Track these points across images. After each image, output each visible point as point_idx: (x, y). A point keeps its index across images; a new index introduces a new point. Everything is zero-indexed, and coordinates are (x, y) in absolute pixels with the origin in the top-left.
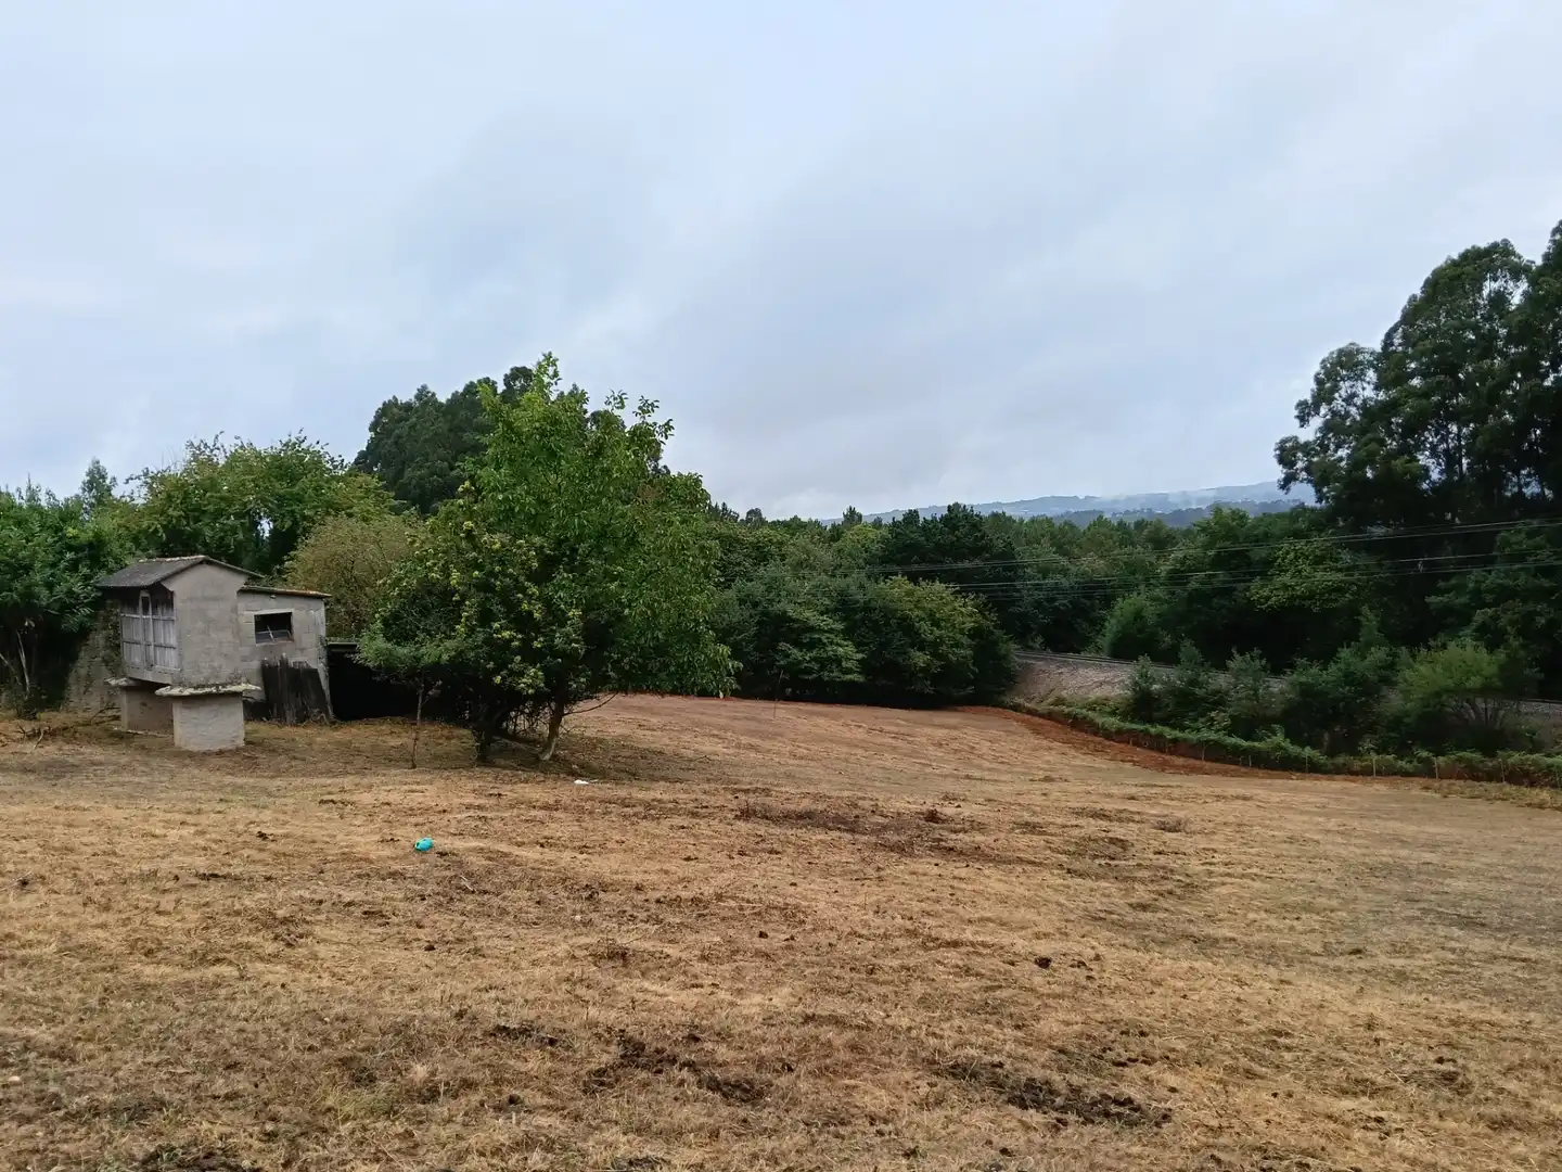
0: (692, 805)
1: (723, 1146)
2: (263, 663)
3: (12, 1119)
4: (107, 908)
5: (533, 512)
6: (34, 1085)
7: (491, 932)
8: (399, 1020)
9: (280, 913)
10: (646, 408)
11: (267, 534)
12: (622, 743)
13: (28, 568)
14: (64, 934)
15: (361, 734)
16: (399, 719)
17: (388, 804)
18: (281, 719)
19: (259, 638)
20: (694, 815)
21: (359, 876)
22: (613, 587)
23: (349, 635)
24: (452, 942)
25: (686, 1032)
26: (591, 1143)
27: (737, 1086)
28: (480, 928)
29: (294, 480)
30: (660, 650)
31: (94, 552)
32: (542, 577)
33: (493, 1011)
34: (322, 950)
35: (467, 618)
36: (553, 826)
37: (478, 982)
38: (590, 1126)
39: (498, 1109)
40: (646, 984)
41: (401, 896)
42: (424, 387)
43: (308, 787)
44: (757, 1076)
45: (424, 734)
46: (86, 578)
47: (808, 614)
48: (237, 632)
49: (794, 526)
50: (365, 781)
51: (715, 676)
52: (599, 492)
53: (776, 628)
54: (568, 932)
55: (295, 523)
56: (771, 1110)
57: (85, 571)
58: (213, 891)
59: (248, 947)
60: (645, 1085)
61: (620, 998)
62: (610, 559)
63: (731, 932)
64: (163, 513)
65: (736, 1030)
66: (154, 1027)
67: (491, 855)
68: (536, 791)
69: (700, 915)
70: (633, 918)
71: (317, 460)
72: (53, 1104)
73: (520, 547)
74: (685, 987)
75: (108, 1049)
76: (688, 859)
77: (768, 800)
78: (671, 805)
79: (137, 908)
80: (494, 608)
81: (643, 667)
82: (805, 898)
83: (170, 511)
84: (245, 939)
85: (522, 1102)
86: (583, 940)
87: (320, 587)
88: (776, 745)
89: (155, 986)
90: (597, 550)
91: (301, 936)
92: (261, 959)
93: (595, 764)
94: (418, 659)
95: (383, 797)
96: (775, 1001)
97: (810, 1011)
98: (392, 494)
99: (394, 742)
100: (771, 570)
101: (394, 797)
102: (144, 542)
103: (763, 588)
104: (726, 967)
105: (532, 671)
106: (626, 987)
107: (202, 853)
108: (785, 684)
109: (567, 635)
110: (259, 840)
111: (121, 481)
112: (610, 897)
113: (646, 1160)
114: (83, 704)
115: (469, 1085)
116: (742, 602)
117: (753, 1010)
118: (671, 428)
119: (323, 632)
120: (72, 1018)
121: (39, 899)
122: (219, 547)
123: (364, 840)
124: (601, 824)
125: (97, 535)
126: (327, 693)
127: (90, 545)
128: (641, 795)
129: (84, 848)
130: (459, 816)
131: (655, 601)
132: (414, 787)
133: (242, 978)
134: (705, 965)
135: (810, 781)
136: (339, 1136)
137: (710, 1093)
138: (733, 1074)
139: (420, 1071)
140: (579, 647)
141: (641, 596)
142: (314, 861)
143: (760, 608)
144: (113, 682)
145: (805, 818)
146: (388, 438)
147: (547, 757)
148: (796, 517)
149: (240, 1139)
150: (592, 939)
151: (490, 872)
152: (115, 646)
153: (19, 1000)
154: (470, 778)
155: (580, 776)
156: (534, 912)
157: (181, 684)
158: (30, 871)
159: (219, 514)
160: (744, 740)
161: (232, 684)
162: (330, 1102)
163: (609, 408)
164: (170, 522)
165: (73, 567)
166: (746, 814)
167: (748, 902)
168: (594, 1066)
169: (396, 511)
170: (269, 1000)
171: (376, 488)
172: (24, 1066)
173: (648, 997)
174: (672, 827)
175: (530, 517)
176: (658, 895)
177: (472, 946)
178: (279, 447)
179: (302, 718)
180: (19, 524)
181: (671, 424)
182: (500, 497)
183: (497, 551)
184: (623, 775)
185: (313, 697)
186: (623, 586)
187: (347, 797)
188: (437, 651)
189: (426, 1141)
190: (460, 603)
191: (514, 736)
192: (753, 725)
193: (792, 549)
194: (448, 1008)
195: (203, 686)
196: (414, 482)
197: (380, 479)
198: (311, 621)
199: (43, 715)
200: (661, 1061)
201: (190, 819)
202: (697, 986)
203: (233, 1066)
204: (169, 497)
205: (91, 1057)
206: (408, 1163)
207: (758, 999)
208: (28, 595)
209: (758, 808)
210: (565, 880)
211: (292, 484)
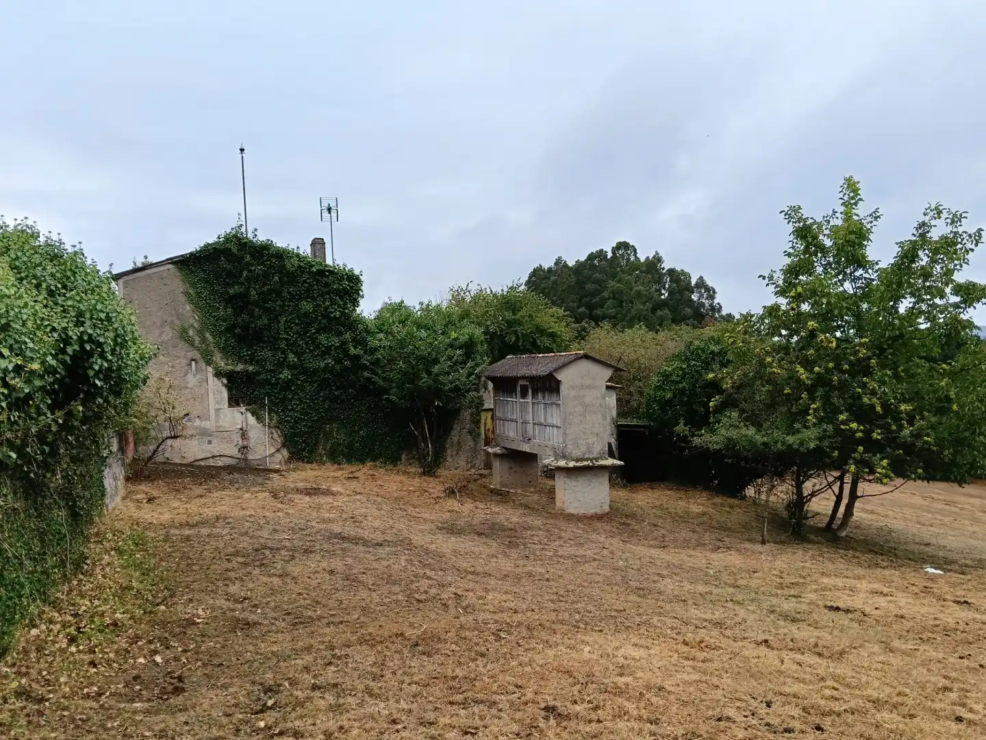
35: (816, 410)
42: (560, 258)
80: (836, 402)
119: (614, 414)
144: (488, 450)
157: (565, 457)
161: (601, 458)
171: (564, 316)
195: (582, 460)
208: (436, 381)
211: (514, 314)
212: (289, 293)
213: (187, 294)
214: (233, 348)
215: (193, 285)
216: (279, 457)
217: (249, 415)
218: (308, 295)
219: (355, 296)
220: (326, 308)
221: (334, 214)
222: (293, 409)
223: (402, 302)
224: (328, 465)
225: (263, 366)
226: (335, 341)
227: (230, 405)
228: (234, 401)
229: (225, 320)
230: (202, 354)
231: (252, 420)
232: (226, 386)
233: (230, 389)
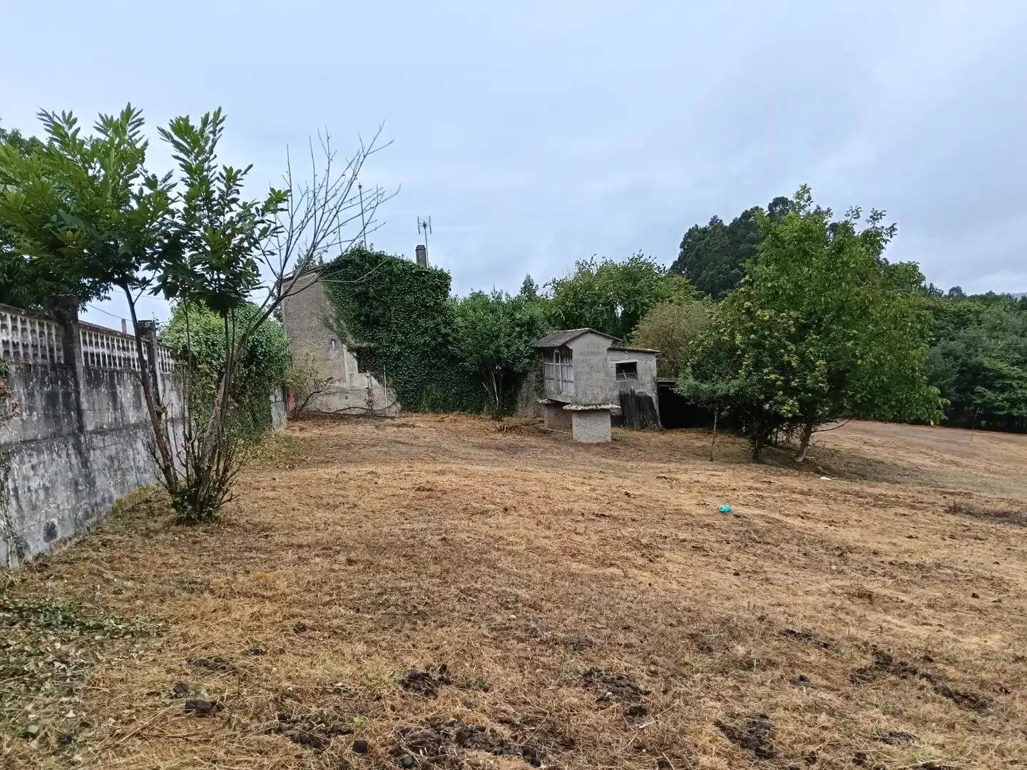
0: (912, 500)
1: (959, 735)
2: (621, 392)
3: (514, 638)
4: (549, 528)
5: (792, 293)
6: (522, 622)
7: (775, 569)
8: (723, 616)
9: (644, 541)
10: (876, 217)
11: (620, 315)
12: (851, 454)
13: (497, 337)
14: (529, 540)
15: (679, 438)
16: (701, 429)
17: (698, 482)
18: (631, 427)
19: (618, 377)
20: (913, 507)
21: (687, 524)
22: (849, 344)
23: (670, 375)
24: (750, 572)
25: (923, 655)
26: (860, 716)
27: (965, 697)
28: (768, 565)
29: (635, 281)
30: (885, 390)
31: (530, 327)
32: (798, 338)
33: (783, 619)
34: (670, 566)
35: (747, 366)
36: (809, 505)
37: (770, 600)
38: (857, 704)
39: (793, 682)
40: (889, 618)
41: (713, 539)
42: (715, 217)
43: (650, 468)
44: (980, 692)
45: (718, 439)
46: (526, 342)
47: (1000, 365)
48: (607, 374)
49: (989, 299)
50: (683, 467)
51: (927, 409)
52: (840, 278)
53: (973, 376)
54: (828, 576)
55: (637, 308)
56: (995, 717)
57: (526, 338)
58: (604, 523)
59: (627, 559)
60: (895, 685)
61: (870, 624)
62: (846, 325)
63: (949, 591)
64: (563, 304)
65: (961, 659)
66: (581, 599)
67: (769, 521)
68: (795, 482)
69: (923, 577)
70: (873, 572)
71: (650, 266)
72: (533, 633)
73: (782, 318)
74: (917, 624)
75: (559, 608)
76: (911, 537)
77: (970, 501)
78: (893, 499)
79: (564, 529)
80: (765, 359)
81: (870, 401)
82: (1007, 574)
83: (567, 303)
84: (625, 554)
85: (809, 681)
86: (838, 583)
87: (653, 346)
88: (973, 462)
89: (579, 575)
90: (837, 318)
91: (657, 556)
92: (636, 567)
93: (833, 467)
94: (714, 392)
95: (695, 477)
96: (989, 643)
97: (1019, 654)
98: (695, 287)
99: (698, 444)
100: (971, 332)
101: (701, 478)
102: (553, 321)
103: (963, 346)
104: (948, 614)
105: (791, 402)
106: (875, 617)
107: (595, 501)
108: (980, 417)
109: (816, 378)
110: (626, 497)
111: (541, 286)
112: (856, 557)
113: (902, 734)
114: (525, 414)
115: (772, 664)
116: (945, 355)
117: (973, 647)
118: (894, 230)
119: (655, 374)
120: (538, 587)
121: (514, 519)
122: (594, 323)
123: (688, 503)
124: (844, 507)
125: (531, 318)
126: (658, 411)
127: (528, 323)
128: (870, 490)
129: (533, 493)
130: (745, 494)
131: (882, 354)
132: (714, 473)
133: (626, 576)
134: (932, 611)
135: (1003, 490)
136: (694, 681)
137: (945, 698)
138: (961, 688)
139: (740, 650)
140: (825, 387)
141: (871, 350)
142: (658, 512)
143: (960, 361)
144: (540, 401)
145: (1003, 516)
146: (692, 251)
147: (800, 460)
148: (991, 292)
149: (637, 672)
150: (847, 583)
151: (769, 531)
152: (541, 380)
153: (510, 574)
154: (749, 470)
155: (824, 474)
156: (803, 560)
157: (577, 403)
158: (509, 503)
159: (594, 303)
160: (947, 457)
161: (604, 404)
162: (687, 659)
163: (848, 218)
164: (567, 310)
165: (520, 336)
166: (954, 510)
167: (961, 571)
168: (856, 666)
169: (697, 298)
170: (643, 592)
171: (686, 284)
172: (516, 611)
173: (891, 626)
174: (896, 514)
175: (789, 297)
176: (891, 559)
177: (763, 576)
178: (628, 261)
179: (643, 427)
180: (492, 312)
181: (895, 227)
182: (769, 285)
183: (767, 321)
184: (855, 476)
185: (649, 413)
186: (856, 344)
187: (673, 475)
188: (726, 387)
189: (748, 693)
190: (742, 355)
191: (776, 445)
192: (953, 446)
193: (988, 316)
194: (753, 614)
195: (589, 405)
196: (708, 279)
197: (688, 278)
198: (648, 367)
199: (505, 419)
200: (904, 670)
201: (586, 481)
202: (926, 624)
203: (627, 628)
204: (566, 295)
205: (550, 611)
206: (739, 706)
207: (976, 639)
208: (497, 351)
209: (963, 506)
210: (822, 542)
211: (635, 284)
212: (397, 290)
213: (327, 293)
214: (360, 331)
215: (330, 287)
216: (394, 409)
217: (373, 378)
218: (410, 291)
219: (445, 289)
220: (424, 299)
221: (428, 229)
222: (403, 374)
223: (480, 292)
224: (431, 414)
225: (380, 343)
226: (431, 324)
227: (360, 372)
228: (362, 369)
229: (353, 311)
230: (338, 335)
231: (375, 382)
232: (356, 358)
233: (359, 360)
